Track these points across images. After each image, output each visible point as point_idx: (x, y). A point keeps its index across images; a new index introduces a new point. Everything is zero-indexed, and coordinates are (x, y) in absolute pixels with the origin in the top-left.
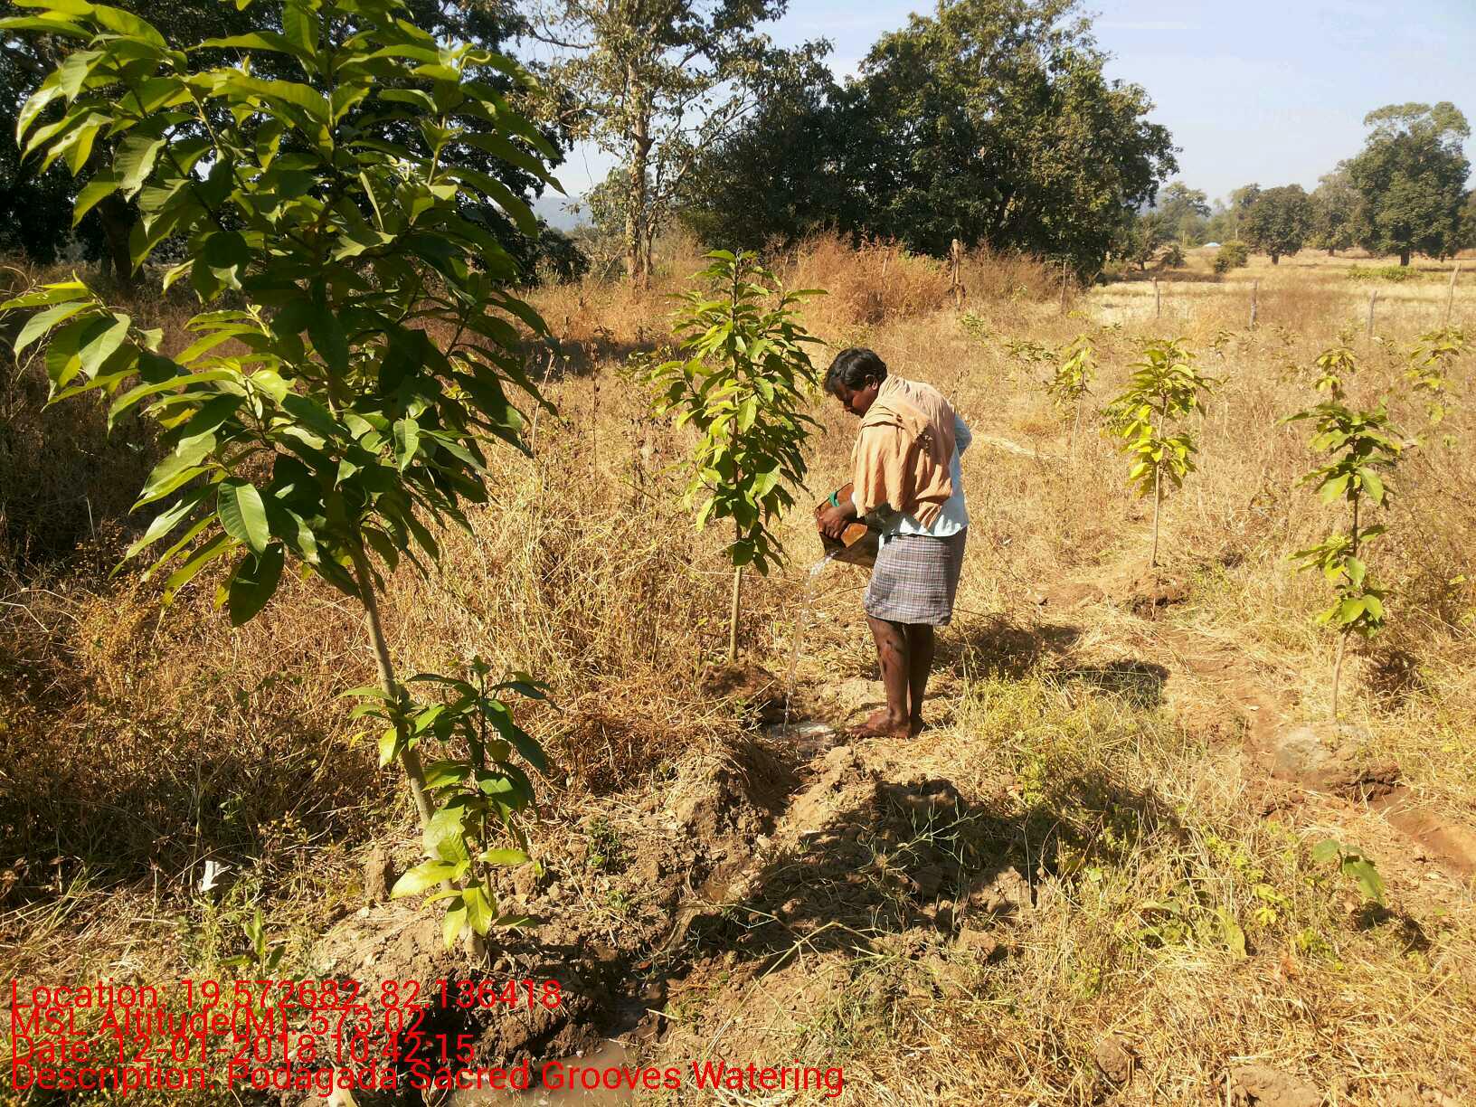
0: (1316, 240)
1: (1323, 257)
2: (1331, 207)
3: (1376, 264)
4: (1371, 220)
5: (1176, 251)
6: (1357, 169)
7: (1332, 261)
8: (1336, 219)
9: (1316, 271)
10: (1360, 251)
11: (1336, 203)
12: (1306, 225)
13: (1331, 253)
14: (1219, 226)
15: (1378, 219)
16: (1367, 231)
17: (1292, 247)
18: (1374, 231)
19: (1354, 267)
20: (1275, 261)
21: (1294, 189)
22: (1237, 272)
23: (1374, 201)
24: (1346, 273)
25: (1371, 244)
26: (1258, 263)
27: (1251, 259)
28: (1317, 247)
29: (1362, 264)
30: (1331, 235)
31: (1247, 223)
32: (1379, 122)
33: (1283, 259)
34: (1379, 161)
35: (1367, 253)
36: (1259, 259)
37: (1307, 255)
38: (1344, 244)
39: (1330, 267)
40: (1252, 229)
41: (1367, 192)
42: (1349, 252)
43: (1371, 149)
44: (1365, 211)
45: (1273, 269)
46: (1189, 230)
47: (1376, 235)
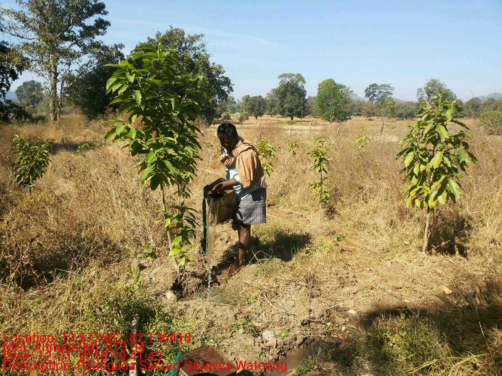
0: (267, 112)
1: (269, 117)
2: (271, 102)
3: (284, 120)
4: (282, 107)
5: (228, 115)
6: (277, 91)
7: (272, 118)
8: (272, 106)
9: (268, 121)
10: (279, 116)
11: (272, 101)
12: (264, 108)
13: (271, 116)
14: (239, 107)
15: (284, 106)
16: (281, 110)
17: (261, 115)
18: (283, 110)
19: (279, 120)
20: (256, 118)
21: (260, 97)
22: (246, 122)
23: (282, 101)
24: (276, 122)
25: (282, 113)
26: (252, 119)
27: (250, 117)
28: (268, 114)
29: (280, 119)
30: (271, 111)
31: (247, 107)
32: (282, 78)
33: (259, 118)
34: (283, 89)
35: (281, 116)
36: (252, 118)
37: (265, 117)
38: (275, 114)
39: (272, 120)
40: (249, 109)
41: (281, 99)
42: (277, 116)
43: (280, 86)
44: (280, 104)
45: (256, 121)
46: (230, 108)
47: (284, 111)
